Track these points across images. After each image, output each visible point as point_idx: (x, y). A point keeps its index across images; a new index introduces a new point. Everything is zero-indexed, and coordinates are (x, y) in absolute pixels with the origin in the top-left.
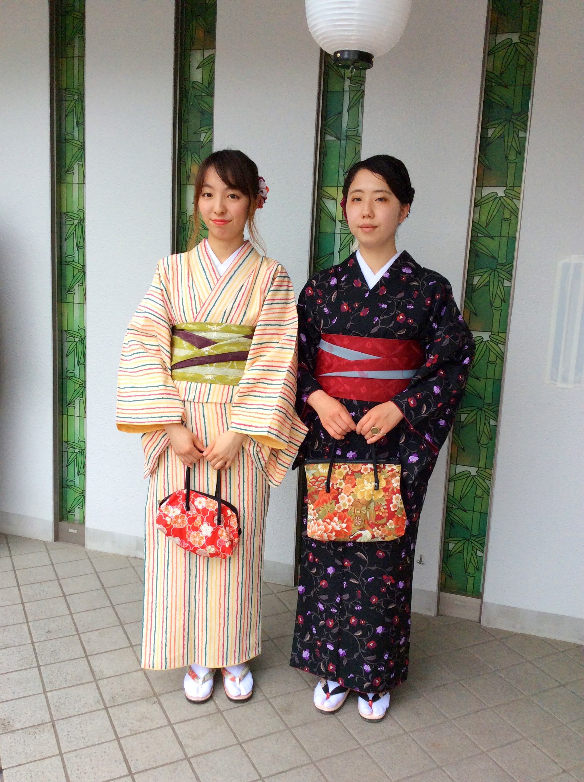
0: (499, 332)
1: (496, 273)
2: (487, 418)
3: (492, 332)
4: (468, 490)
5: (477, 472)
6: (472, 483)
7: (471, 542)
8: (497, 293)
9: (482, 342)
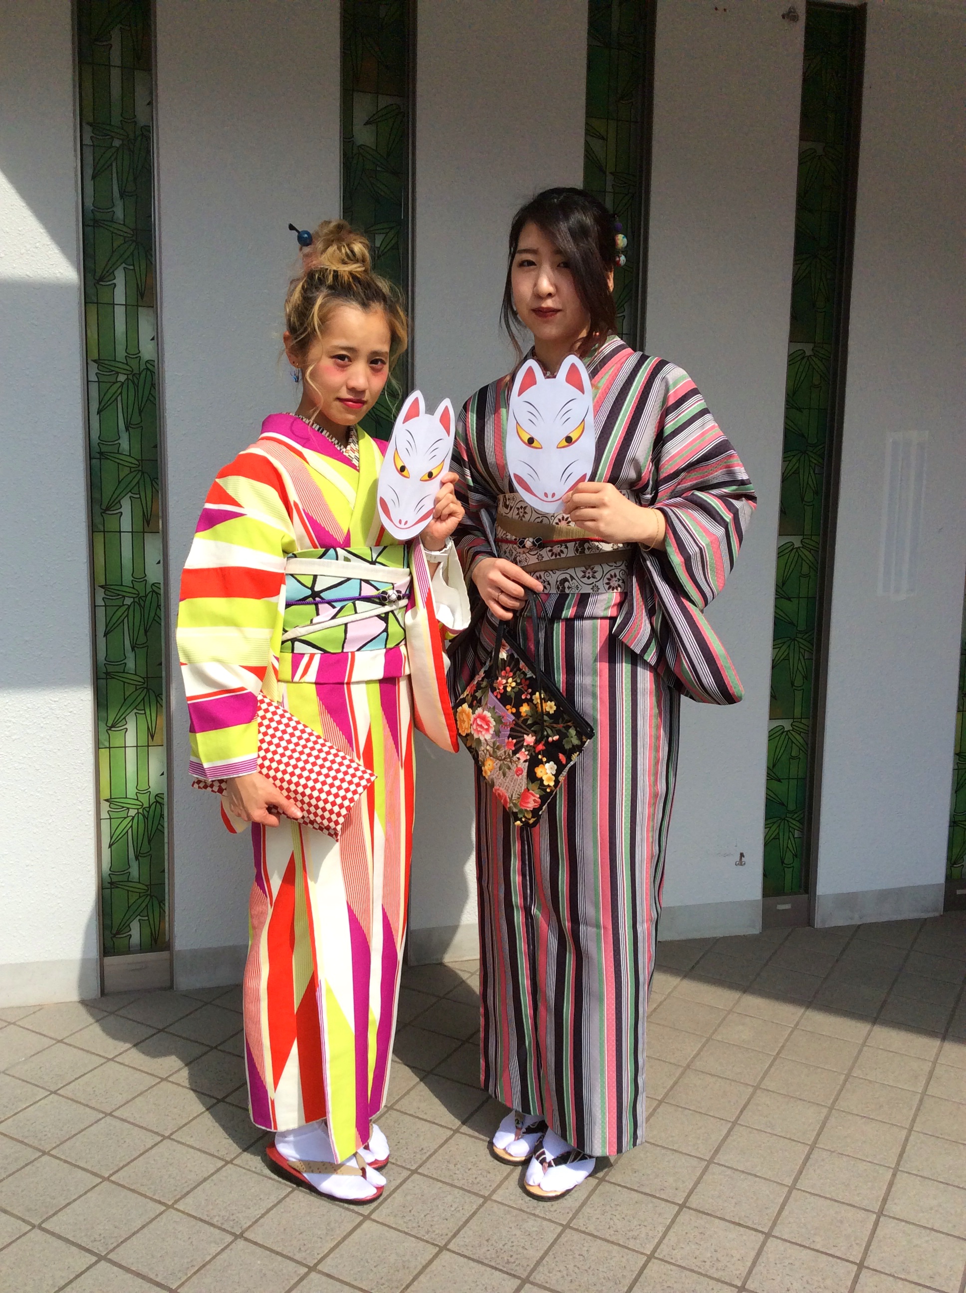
0: (811, 535)
1: (806, 457)
2: (801, 650)
3: (803, 535)
4: (782, 751)
5: (792, 725)
6: (786, 742)
7: (788, 821)
8: (808, 483)
9: (792, 550)
